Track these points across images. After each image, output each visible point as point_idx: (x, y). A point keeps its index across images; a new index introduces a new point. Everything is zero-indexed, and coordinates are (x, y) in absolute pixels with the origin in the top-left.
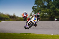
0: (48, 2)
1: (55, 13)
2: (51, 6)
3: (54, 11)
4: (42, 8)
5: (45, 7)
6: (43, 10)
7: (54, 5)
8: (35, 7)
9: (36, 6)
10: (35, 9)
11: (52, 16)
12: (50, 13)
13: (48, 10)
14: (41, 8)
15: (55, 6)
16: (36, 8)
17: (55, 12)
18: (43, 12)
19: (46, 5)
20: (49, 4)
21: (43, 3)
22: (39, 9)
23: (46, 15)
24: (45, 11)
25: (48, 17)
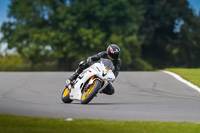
0: (54, 7)
1: (77, 46)
2: (63, 20)
3: (73, 39)
4: (34, 29)
5: (43, 24)
6: (36, 36)
7: (73, 18)
8: (11, 24)
9: (12, 20)
11: (65, 54)
12: (58, 45)
16: (13, 27)
17: (79, 40)
19: (46, 17)
22: (22, 32)
23: (47, 52)
24: (44, 37)
25: (52, 58)
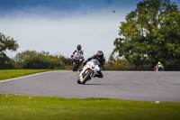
10: (121, 44)
13: (149, 47)
14: (134, 41)
15: (166, 38)
18: (139, 51)
20: (151, 33)
21: (137, 31)
